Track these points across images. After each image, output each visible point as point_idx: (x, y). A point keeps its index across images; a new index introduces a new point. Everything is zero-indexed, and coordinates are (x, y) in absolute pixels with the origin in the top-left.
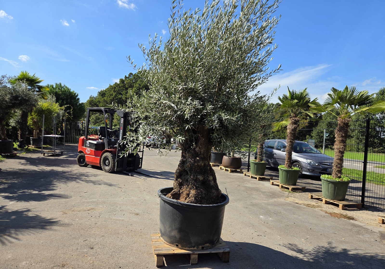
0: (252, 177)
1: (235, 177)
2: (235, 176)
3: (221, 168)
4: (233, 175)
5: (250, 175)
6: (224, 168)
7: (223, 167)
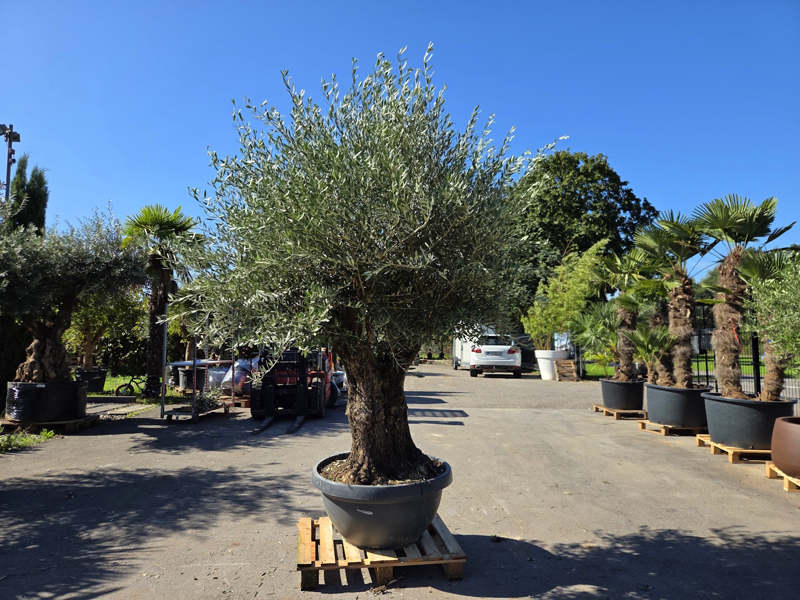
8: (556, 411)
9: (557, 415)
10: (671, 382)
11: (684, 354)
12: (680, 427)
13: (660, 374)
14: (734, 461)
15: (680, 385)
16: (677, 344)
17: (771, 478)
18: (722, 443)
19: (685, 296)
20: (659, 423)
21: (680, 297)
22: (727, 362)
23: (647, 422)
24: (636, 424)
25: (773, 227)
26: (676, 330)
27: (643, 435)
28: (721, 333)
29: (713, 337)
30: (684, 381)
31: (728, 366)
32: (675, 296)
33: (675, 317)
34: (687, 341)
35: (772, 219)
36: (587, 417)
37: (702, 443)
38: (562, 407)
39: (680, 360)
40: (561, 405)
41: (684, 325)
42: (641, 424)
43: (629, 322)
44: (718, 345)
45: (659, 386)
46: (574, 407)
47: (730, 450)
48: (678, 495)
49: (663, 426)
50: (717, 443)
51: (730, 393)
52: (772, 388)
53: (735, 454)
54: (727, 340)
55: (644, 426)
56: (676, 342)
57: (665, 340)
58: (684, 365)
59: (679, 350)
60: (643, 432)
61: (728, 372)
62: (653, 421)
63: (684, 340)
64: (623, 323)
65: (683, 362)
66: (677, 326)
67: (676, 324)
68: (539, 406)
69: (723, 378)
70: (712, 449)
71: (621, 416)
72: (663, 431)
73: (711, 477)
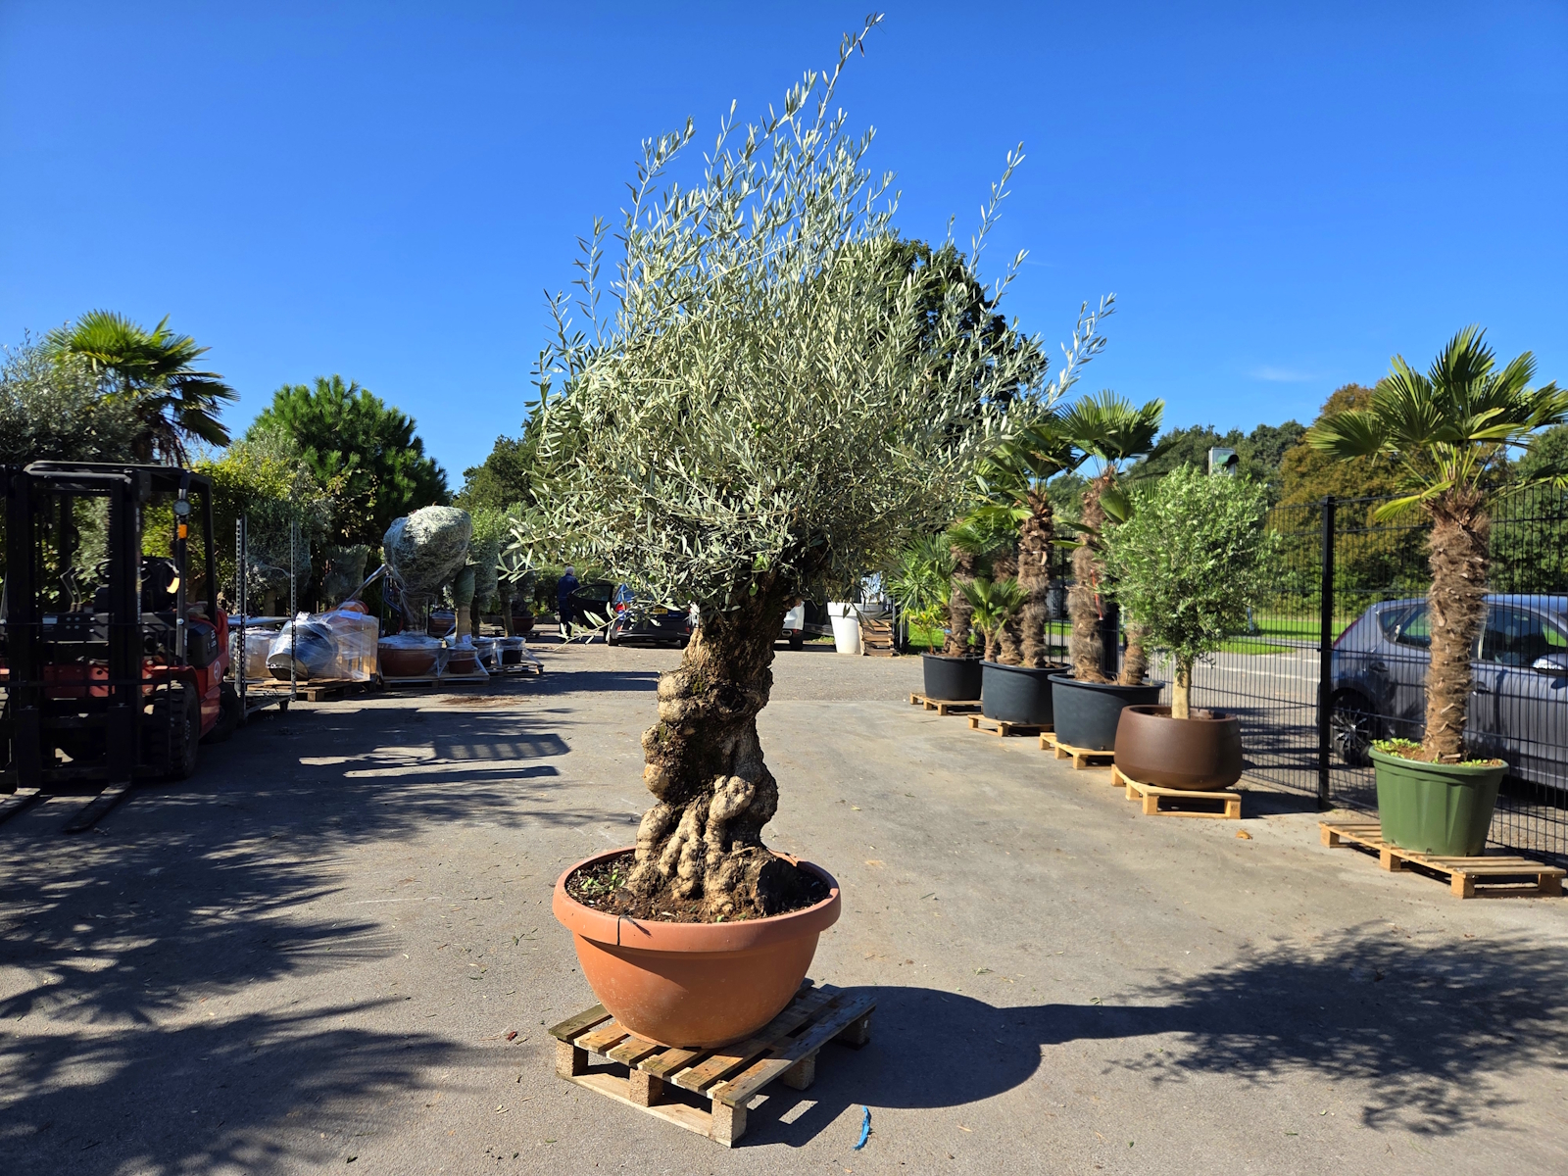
0: (1400, 865)
5: (1386, 851)
8: (853, 705)
9: (854, 709)
10: (1018, 658)
11: (1035, 618)
12: (1023, 724)
13: (1004, 646)
14: (1080, 768)
15: (1029, 664)
16: (1026, 603)
17: (1116, 785)
19: (1042, 533)
20: (996, 718)
22: (1084, 631)
23: (980, 717)
24: (966, 720)
25: (1156, 440)
26: (1027, 583)
27: (973, 737)
28: (1080, 590)
29: (1070, 595)
30: (1033, 657)
31: (1086, 637)
32: (1028, 532)
33: (1026, 563)
34: (1040, 598)
35: (1156, 430)
36: (899, 712)
37: (1047, 746)
38: (864, 698)
39: (1030, 627)
40: (861, 694)
41: (1037, 575)
42: (973, 722)
43: (967, 565)
44: (1075, 606)
45: (999, 664)
46: (882, 697)
47: (1076, 752)
49: (1000, 722)
50: (1063, 743)
51: (1084, 674)
52: (1134, 667)
53: (1081, 757)
54: (1086, 599)
55: (976, 723)
56: (1025, 600)
57: (1011, 596)
58: (1035, 633)
59: (1028, 612)
60: (974, 732)
61: (1085, 645)
62: (988, 716)
63: (1037, 598)
64: (959, 567)
65: (1033, 630)
66: (1028, 576)
67: (1027, 574)
68: (829, 697)
69: (1079, 653)
70: (1057, 752)
71: (948, 710)
72: (1000, 729)
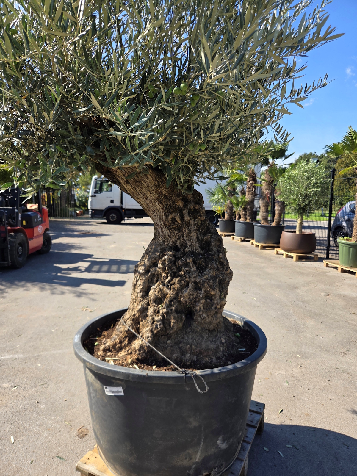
0: (343, 271)
1: (310, 270)
2: (308, 268)
3: (277, 252)
4: (303, 265)
5: (340, 267)
6: (285, 253)
7: (281, 251)
10: (246, 219)
13: (242, 216)
14: (261, 249)
18: (259, 242)
19: (253, 182)
21: (251, 182)
22: (264, 211)
23: (234, 237)
25: (287, 153)
26: (248, 197)
30: (249, 219)
32: (249, 182)
33: (248, 191)
35: (286, 150)
37: (252, 244)
41: (251, 195)
42: (232, 238)
45: (240, 221)
47: (260, 245)
48: (235, 259)
49: (240, 238)
50: (256, 243)
51: (264, 223)
52: (277, 220)
53: (262, 246)
55: (233, 238)
60: (233, 241)
62: (237, 236)
63: (251, 202)
65: (250, 211)
67: (248, 194)
69: (262, 217)
70: (255, 246)
72: (240, 240)
73: (249, 254)
